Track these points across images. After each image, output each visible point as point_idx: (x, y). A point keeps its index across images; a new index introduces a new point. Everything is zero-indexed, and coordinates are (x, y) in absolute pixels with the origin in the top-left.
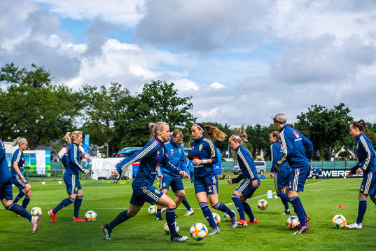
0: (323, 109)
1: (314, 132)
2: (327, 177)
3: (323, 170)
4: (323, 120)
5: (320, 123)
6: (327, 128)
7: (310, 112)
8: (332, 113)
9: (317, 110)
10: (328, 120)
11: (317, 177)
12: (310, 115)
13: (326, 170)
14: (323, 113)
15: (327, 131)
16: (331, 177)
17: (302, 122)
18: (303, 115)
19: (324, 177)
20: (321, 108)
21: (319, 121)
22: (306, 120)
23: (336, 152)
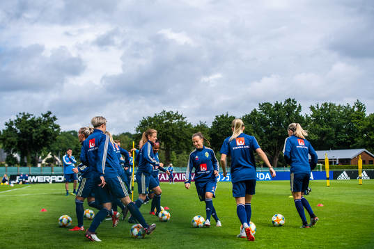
0: (31, 117)
1: (21, 139)
2: (34, 182)
3: (29, 175)
4: (31, 127)
5: (28, 130)
6: (34, 135)
7: (18, 119)
8: (39, 120)
9: (25, 117)
10: (36, 127)
11: (24, 183)
12: (19, 122)
13: (32, 176)
14: (31, 121)
15: (34, 138)
16: (37, 182)
17: (10, 128)
18: (11, 123)
19: (30, 183)
20: (29, 116)
21: (26, 128)
22: (14, 127)
23: (43, 158)
